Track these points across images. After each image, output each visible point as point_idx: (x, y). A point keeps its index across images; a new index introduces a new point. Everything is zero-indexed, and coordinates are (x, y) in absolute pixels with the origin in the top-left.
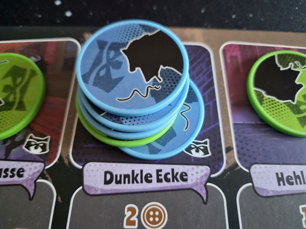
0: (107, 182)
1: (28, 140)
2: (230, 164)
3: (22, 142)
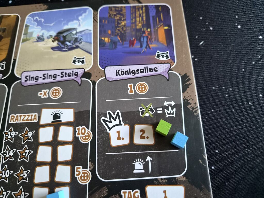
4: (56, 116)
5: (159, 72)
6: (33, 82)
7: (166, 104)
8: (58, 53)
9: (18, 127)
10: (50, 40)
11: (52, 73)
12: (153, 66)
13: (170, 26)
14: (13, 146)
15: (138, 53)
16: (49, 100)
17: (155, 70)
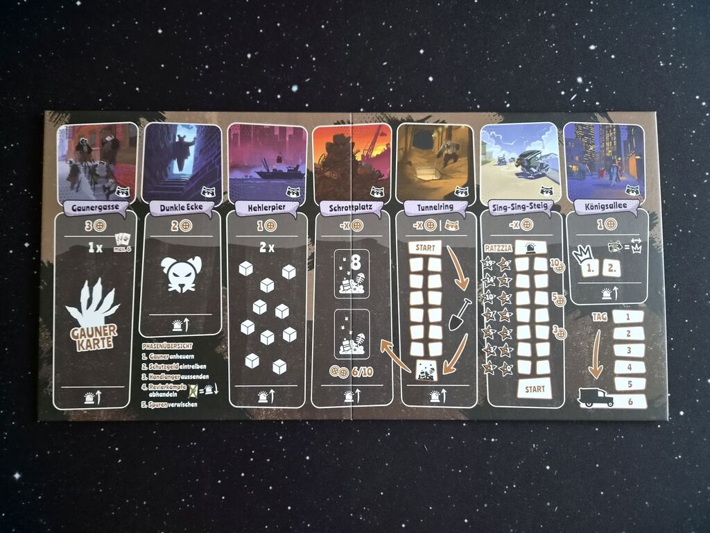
0: (162, 210)
1: (117, 190)
2: (225, 200)
3: (115, 191)
4: (530, 248)
5: (629, 208)
6: (502, 212)
7: (633, 241)
8: (524, 181)
9: (495, 256)
10: (514, 164)
11: (521, 203)
12: (622, 202)
13: (642, 155)
14: (492, 274)
15: (607, 186)
16: (520, 231)
17: (625, 206)
